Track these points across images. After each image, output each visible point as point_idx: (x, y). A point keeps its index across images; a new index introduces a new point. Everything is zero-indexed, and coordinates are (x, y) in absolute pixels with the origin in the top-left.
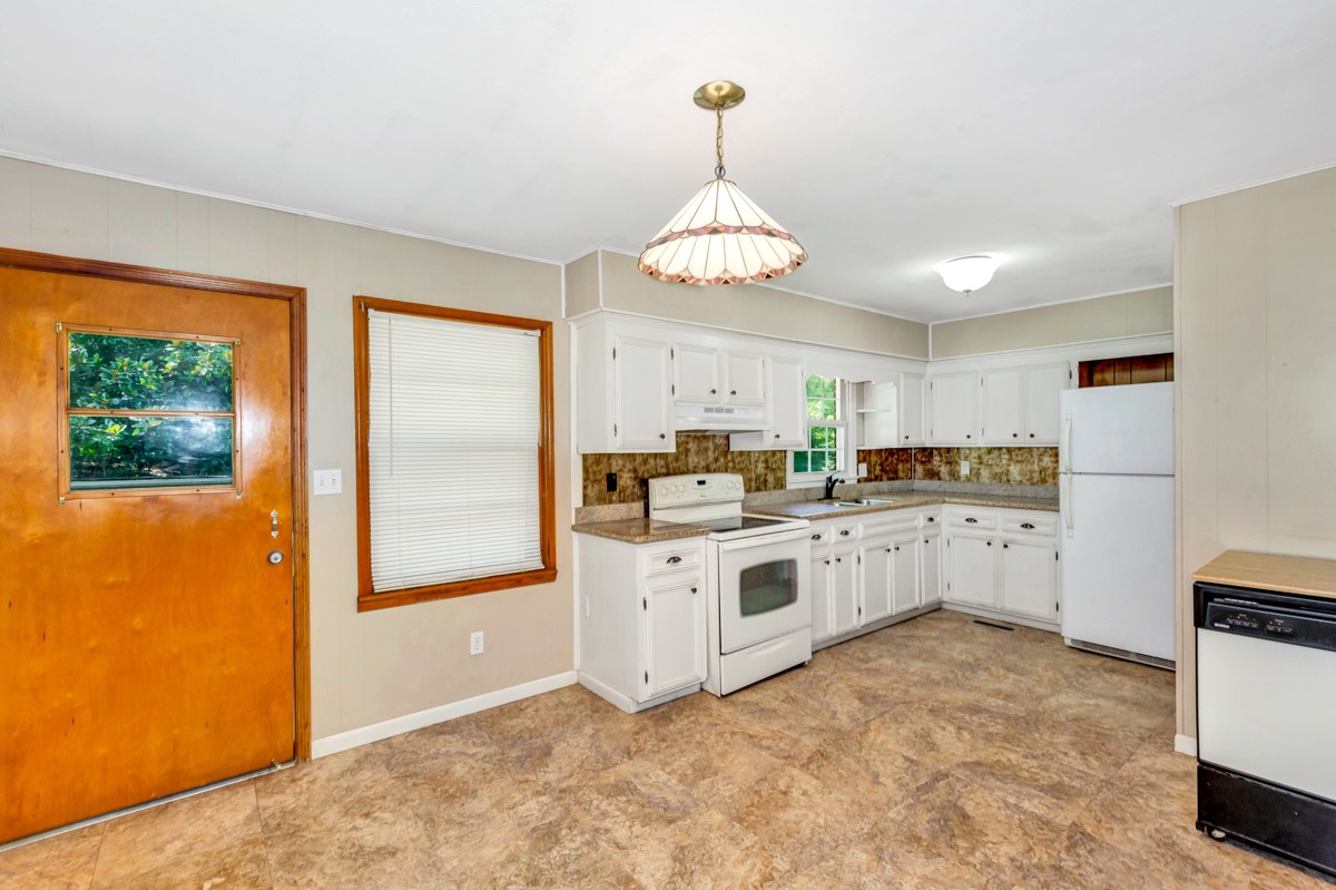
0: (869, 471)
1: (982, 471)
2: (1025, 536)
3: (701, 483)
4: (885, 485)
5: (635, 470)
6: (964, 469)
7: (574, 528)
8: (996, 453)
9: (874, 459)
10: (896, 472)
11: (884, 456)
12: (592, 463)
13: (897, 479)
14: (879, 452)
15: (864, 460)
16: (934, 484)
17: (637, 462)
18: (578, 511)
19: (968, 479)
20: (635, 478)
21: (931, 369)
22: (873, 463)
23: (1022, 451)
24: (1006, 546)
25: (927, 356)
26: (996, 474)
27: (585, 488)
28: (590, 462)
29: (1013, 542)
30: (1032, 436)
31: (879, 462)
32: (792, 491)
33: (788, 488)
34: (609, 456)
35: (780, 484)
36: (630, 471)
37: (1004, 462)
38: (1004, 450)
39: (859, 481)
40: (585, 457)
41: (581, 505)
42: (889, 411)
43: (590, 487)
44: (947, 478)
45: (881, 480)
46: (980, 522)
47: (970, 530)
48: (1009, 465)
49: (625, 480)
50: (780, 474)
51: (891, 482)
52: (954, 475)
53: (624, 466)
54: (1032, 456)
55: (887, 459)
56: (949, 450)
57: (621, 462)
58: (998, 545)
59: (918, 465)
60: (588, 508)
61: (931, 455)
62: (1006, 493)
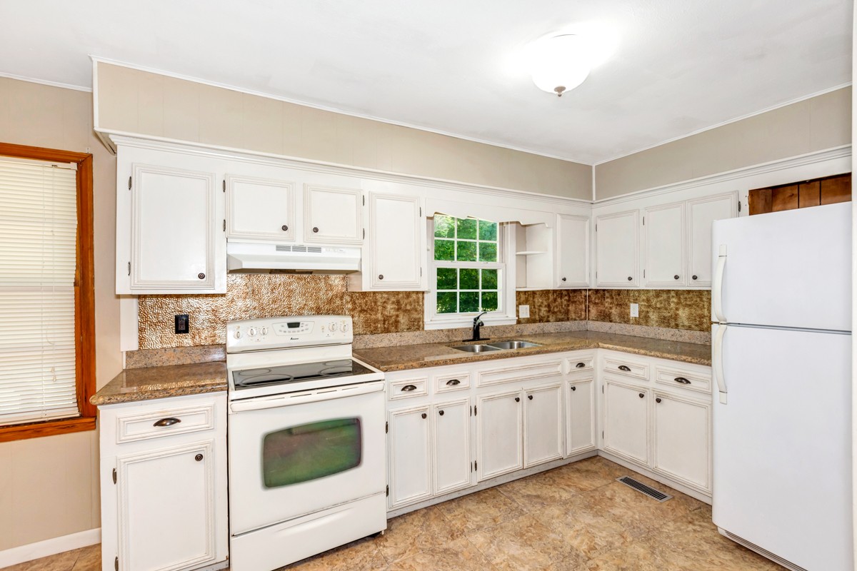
0: (532, 312)
1: (650, 314)
4: (551, 327)
6: (634, 311)
8: (665, 296)
9: (538, 300)
10: (567, 312)
11: (551, 298)
13: (568, 319)
14: (546, 293)
15: (526, 302)
16: (604, 326)
19: (637, 322)
21: (597, 210)
22: (537, 304)
23: (691, 295)
25: (591, 198)
26: (665, 318)
30: (695, 278)
31: (545, 303)
32: (430, 332)
33: (426, 328)
35: (417, 325)
37: (672, 305)
38: (673, 294)
39: (519, 322)
44: (618, 320)
45: (548, 321)
48: (677, 309)
50: (415, 315)
51: (560, 323)
52: (625, 318)
54: (701, 300)
55: (555, 300)
56: (619, 292)
59: (591, 306)
61: (603, 297)
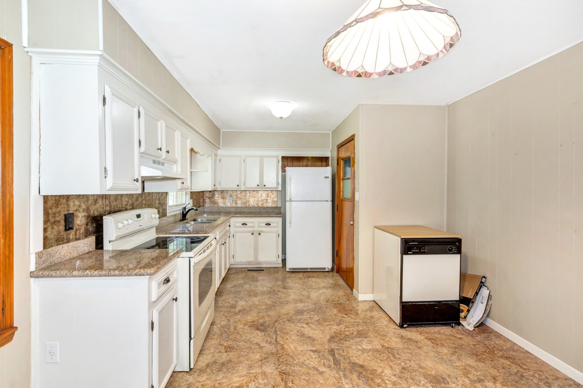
2: (268, 229)
3: (139, 216)
5: (88, 209)
7: (32, 275)
12: (52, 203)
17: (90, 202)
18: (39, 255)
20: (88, 217)
24: (260, 234)
27: (45, 230)
28: (50, 203)
29: (262, 232)
34: (68, 197)
36: (84, 210)
40: (46, 198)
41: (41, 248)
42: (207, 171)
43: (49, 229)
46: (249, 225)
47: (244, 229)
49: (80, 220)
53: (80, 206)
57: (77, 203)
58: (256, 234)
60: (50, 250)
62: (248, 211)
